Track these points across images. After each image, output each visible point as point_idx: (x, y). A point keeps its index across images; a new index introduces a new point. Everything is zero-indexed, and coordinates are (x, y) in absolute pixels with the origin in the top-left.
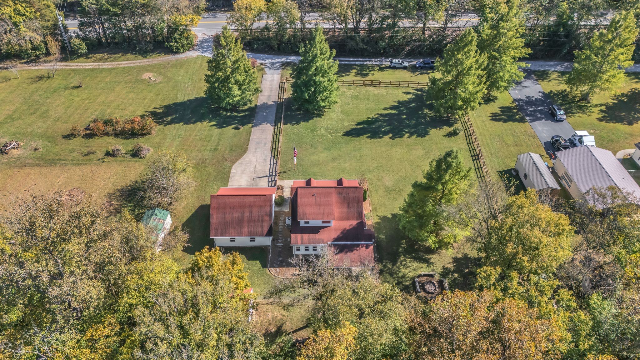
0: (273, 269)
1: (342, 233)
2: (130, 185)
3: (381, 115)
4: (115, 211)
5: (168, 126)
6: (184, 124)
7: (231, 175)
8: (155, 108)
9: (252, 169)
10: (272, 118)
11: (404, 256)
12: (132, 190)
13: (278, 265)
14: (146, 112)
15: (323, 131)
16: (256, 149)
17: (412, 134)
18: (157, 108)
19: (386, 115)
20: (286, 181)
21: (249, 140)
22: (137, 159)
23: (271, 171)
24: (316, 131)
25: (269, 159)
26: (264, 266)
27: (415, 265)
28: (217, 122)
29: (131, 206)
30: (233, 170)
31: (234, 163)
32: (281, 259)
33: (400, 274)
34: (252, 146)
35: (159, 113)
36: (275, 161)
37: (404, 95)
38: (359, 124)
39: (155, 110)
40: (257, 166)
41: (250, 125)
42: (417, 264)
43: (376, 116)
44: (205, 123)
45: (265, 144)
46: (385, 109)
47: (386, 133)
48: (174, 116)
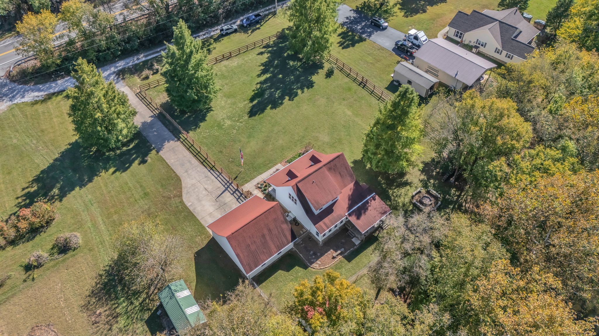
0: (314, 265)
1: (349, 200)
2: (97, 284)
3: (261, 83)
4: (110, 318)
5: (64, 199)
6: (81, 187)
7: (191, 209)
8: (23, 189)
9: (204, 192)
10: (166, 133)
11: (391, 189)
12: (105, 286)
13: (313, 259)
14: (17, 198)
15: (228, 123)
16: (186, 171)
17: (302, 89)
18: (27, 188)
19: (266, 81)
20: (246, 185)
21: (169, 166)
22: (71, 253)
23: (224, 184)
24: (223, 125)
25: (209, 173)
26: (305, 267)
27: (403, 191)
28: (114, 166)
29: (124, 301)
30: (188, 204)
31: (180, 196)
32: (312, 252)
33: (401, 204)
34: (180, 171)
35: (35, 191)
36: (217, 173)
37: (260, 56)
38: (252, 100)
39: (26, 191)
40: (206, 186)
41: (154, 152)
42: (403, 190)
43: (258, 86)
44: (103, 174)
45: (190, 162)
46: (259, 76)
47: (282, 98)
48: (58, 185)
